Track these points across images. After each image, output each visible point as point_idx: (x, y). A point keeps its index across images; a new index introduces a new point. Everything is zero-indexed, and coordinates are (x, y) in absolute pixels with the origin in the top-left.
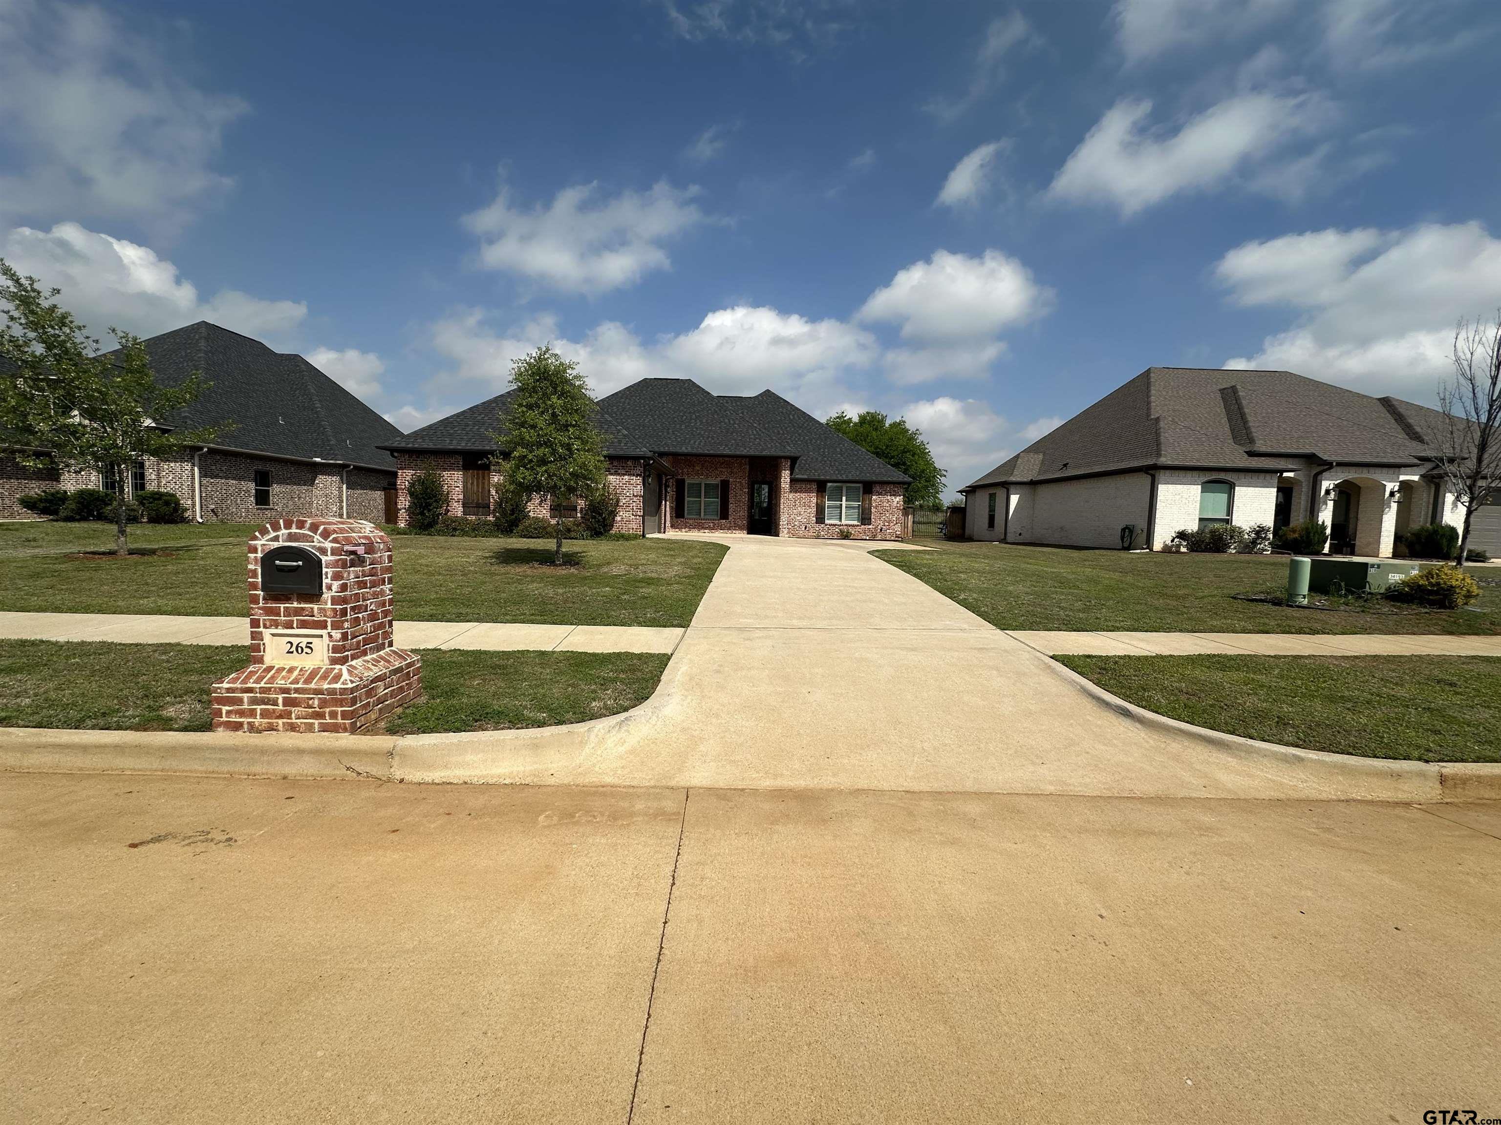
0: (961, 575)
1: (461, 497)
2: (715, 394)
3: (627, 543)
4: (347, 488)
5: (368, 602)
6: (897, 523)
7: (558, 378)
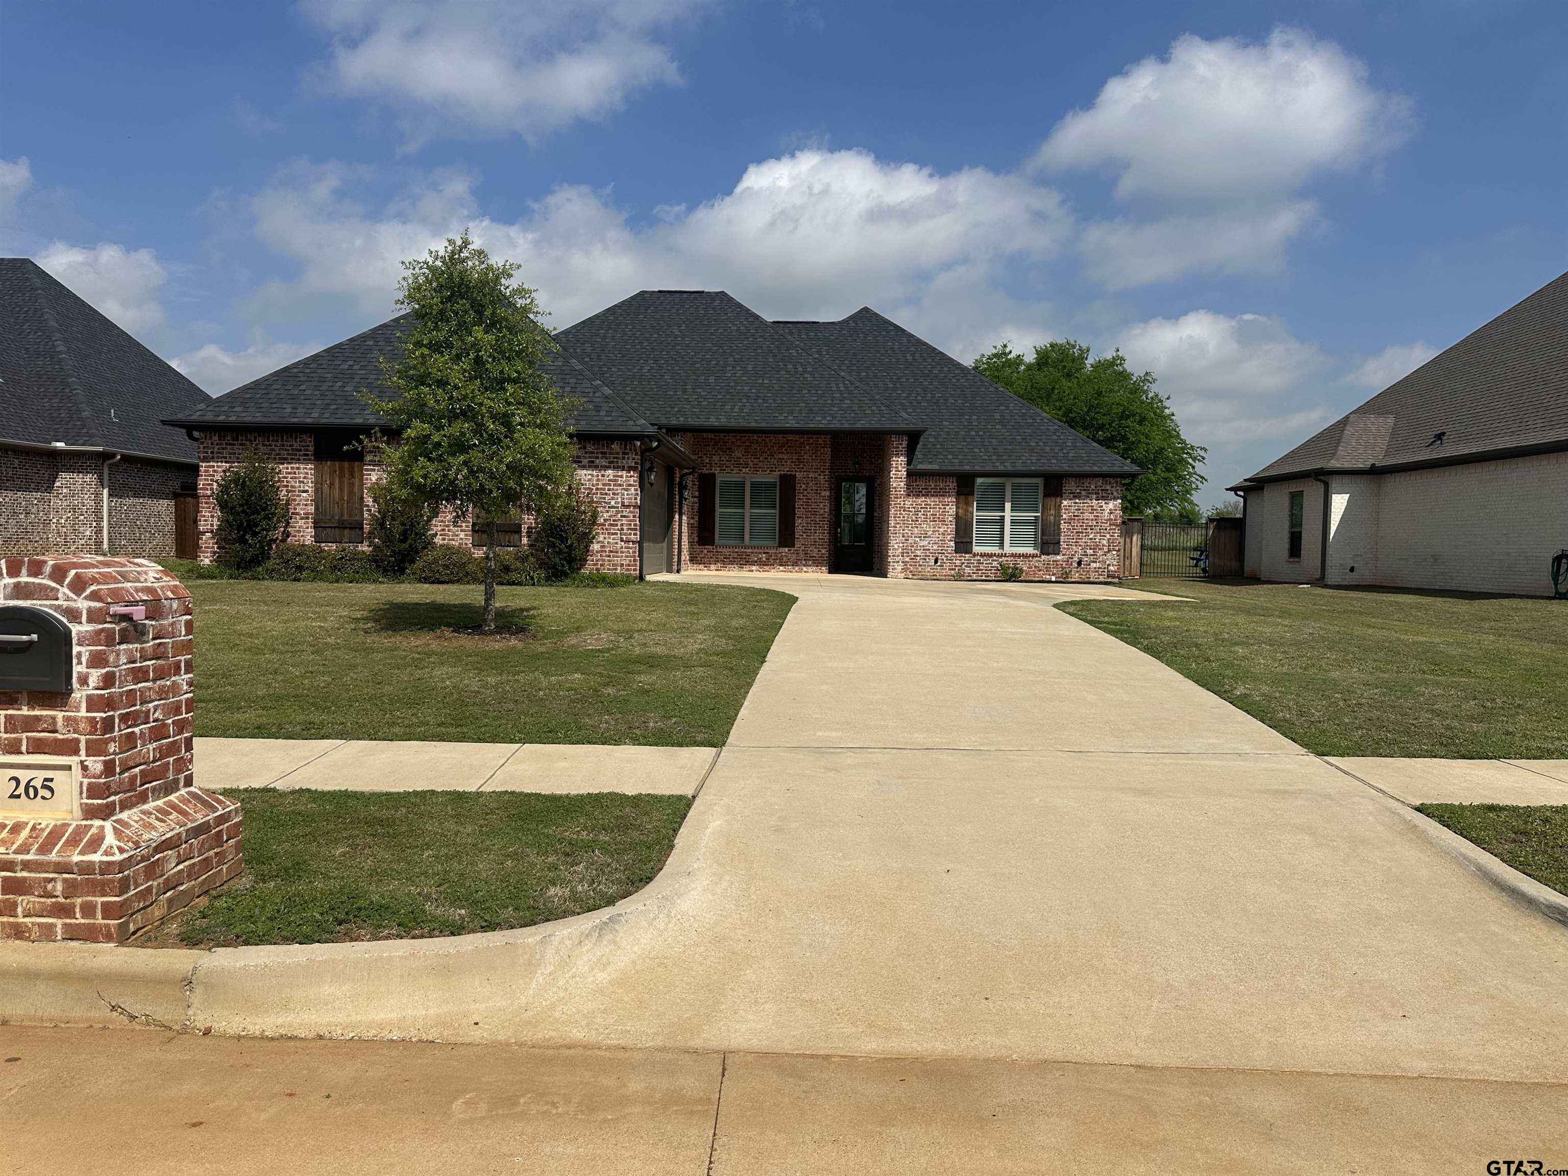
0: (1236, 648)
1: (311, 509)
2: (769, 317)
3: (610, 592)
4: (110, 495)
5: (151, 705)
6: (1109, 551)
7: (485, 295)
